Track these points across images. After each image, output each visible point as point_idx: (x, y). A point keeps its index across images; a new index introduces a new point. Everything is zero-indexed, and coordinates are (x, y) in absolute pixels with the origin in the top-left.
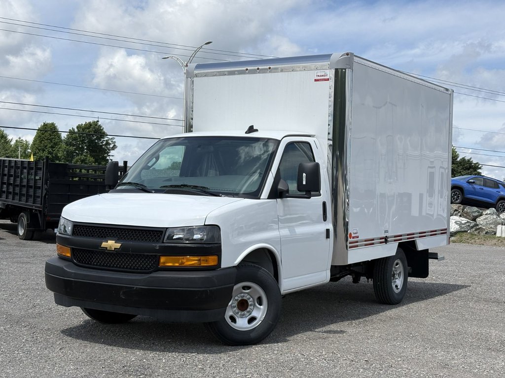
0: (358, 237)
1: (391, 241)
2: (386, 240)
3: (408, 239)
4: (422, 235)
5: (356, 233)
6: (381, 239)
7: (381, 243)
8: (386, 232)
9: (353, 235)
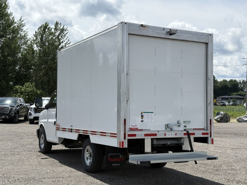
0: (60, 126)
1: (74, 132)
2: (71, 130)
3: (83, 133)
4: (94, 133)
5: (59, 124)
6: (69, 129)
7: (69, 131)
8: (72, 126)
9: (58, 125)
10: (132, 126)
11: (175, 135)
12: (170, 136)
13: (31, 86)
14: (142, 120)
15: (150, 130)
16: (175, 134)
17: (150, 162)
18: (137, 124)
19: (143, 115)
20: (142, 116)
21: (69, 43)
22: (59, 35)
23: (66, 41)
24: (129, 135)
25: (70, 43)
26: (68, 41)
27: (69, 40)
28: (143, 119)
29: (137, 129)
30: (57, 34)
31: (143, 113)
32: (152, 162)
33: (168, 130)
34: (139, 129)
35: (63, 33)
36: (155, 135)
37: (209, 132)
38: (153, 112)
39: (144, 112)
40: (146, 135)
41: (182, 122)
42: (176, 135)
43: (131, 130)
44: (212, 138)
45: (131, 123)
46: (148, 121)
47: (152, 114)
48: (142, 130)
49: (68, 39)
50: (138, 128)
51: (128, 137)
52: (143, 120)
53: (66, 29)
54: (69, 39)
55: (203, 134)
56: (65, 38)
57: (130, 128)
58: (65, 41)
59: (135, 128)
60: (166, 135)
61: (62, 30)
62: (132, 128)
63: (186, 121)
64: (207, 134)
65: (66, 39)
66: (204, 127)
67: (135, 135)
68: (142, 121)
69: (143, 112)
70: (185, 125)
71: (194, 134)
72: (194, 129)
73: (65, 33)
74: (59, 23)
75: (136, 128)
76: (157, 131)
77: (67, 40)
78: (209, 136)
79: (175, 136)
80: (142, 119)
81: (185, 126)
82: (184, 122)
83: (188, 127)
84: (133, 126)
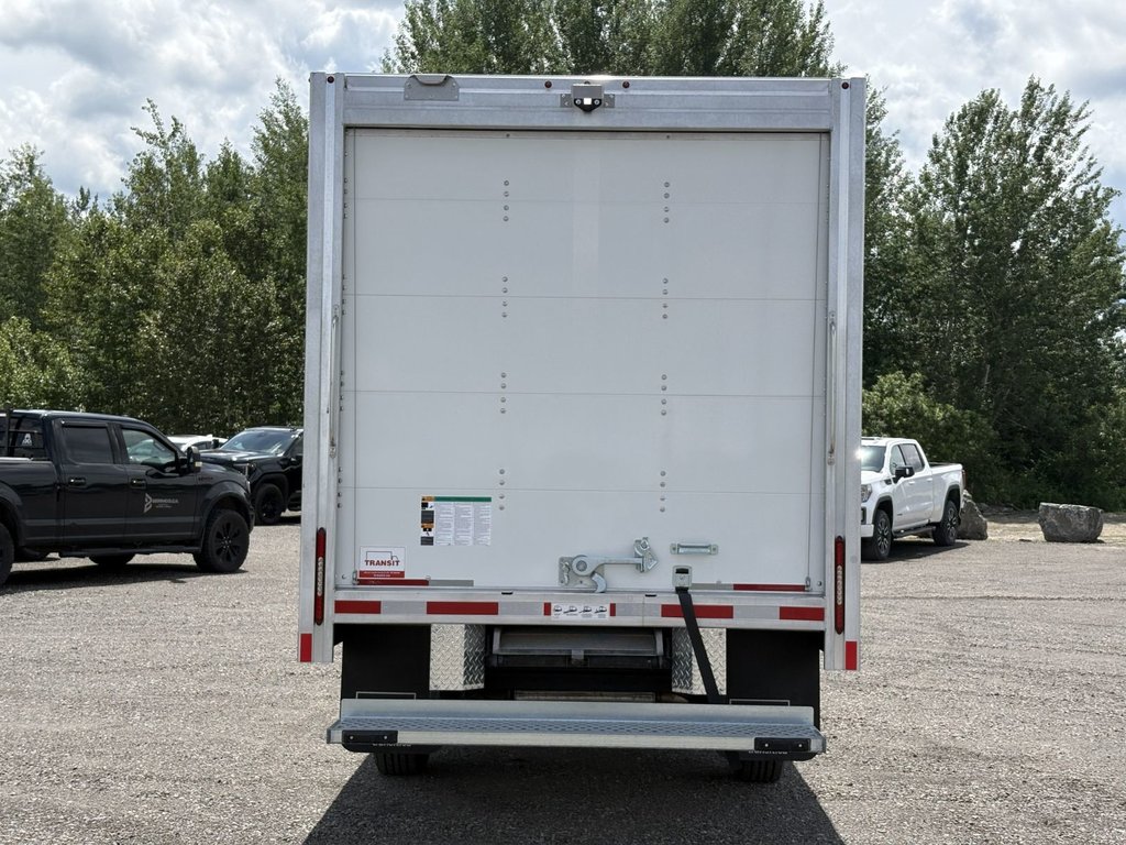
10: (372, 563)
11: (607, 613)
12: (578, 619)
13: (907, 386)
14: (424, 534)
15: (470, 583)
16: (608, 607)
17: (393, 735)
18: (399, 554)
19: (433, 512)
20: (428, 518)
21: (1093, 178)
22: (1046, 141)
23: (1082, 166)
24: (342, 607)
25: (1098, 174)
26: (1090, 165)
27: (1092, 161)
28: (430, 530)
29: (397, 580)
30: (1034, 140)
31: (430, 504)
32: (406, 738)
33: (580, 586)
34: (406, 577)
35: (1066, 133)
36: (491, 608)
37: (827, 604)
38: (489, 500)
39: (438, 499)
40: (434, 608)
41: (661, 546)
42: (613, 613)
43: (362, 582)
44: (849, 635)
45: (364, 550)
46: (458, 543)
47: (487, 505)
48: (424, 583)
49: (1088, 155)
50: (402, 574)
51: (338, 615)
52: (431, 534)
53: (1080, 113)
54: (1091, 159)
55: (786, 613)
56: (1075, 156)
57: (362, 574)
58: (1076, 168)
59: (385, 573)
60: (553, 612)
61: (1060, 117)
62: (371, 574)
63: (683, 547)
64: (818, 614)
65: (1081, 159)
66: (808, 579)
67: (374, 607)
68: (428, 541)
69: (431, 499)
70: (683, 564)
71: (726, 612)
72: (738, 587)
73: (1074, 132)
74: (1045, 85)
75: (392, 574)
76: (499, 590)
77: (1086, 160)
78: (827, 625)
79: (606, 620)
80: (425, 530)
81: (683, 571)
82: (676, 549)
83: (698, 576)
84: (378, 563)
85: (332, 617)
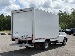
24: (12, 38)
37: (32, 39)
39: (16, 33)
40: (15, 39)
42: (23, 39)
47: (18, 33)
55: (30, 39)
60: (20, 39)
64: (31, 39)
67: (13, 38)
70: (26, 36)
71: (27, 39)
78: (32, 40)
85: (12, 39)
